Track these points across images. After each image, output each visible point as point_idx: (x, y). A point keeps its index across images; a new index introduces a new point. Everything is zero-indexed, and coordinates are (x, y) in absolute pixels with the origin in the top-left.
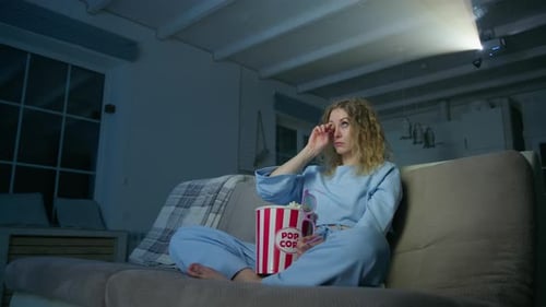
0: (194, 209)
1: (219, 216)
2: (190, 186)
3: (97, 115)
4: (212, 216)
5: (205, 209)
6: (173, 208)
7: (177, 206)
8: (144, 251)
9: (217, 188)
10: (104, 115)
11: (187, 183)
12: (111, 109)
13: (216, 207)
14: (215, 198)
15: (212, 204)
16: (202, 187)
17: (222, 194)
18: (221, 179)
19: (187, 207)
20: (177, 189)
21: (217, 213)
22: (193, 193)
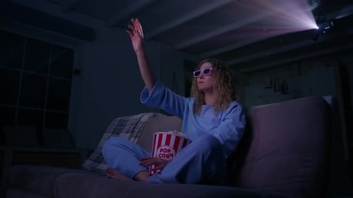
0: (122, 135)
1: (137, 139)
2: (121, 120)
3: (70, 76)
4: (132, 139)
5: (128, 135)
6: (110, 134)
7: (112, 133)
8: (91, 162)
9: (136, 121)
10: (74, 76)
11: (119, 119)
12: (78, 72)
13: (135, 133)
14: (135, 128)
15: (133, 132)
16: (127, 121)
17: (140, 125)
18: (139, 116)
19: (118, 133)
20: (113, 122)
22: (122, 124)
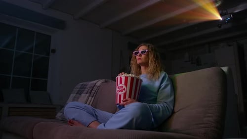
0: (83, 95)
1: (93, 98)
2: (82, 85)
3: (48, 54)
4: (90, 98)
5: (88, 95)
6: (75, 94)
7: (77, 94)
9: (93, 86)
10: (51, 54)
11: (81, 84)
12: (54, 51)
13: (92, 94)
14: (92, 90)
15: (91, 92)
16: (87, 85)
17: (95, 88)
18: (95, 82)
19: (80, 94)
20: (77, 86)
21: (92, 97)
22: (83, 87)
